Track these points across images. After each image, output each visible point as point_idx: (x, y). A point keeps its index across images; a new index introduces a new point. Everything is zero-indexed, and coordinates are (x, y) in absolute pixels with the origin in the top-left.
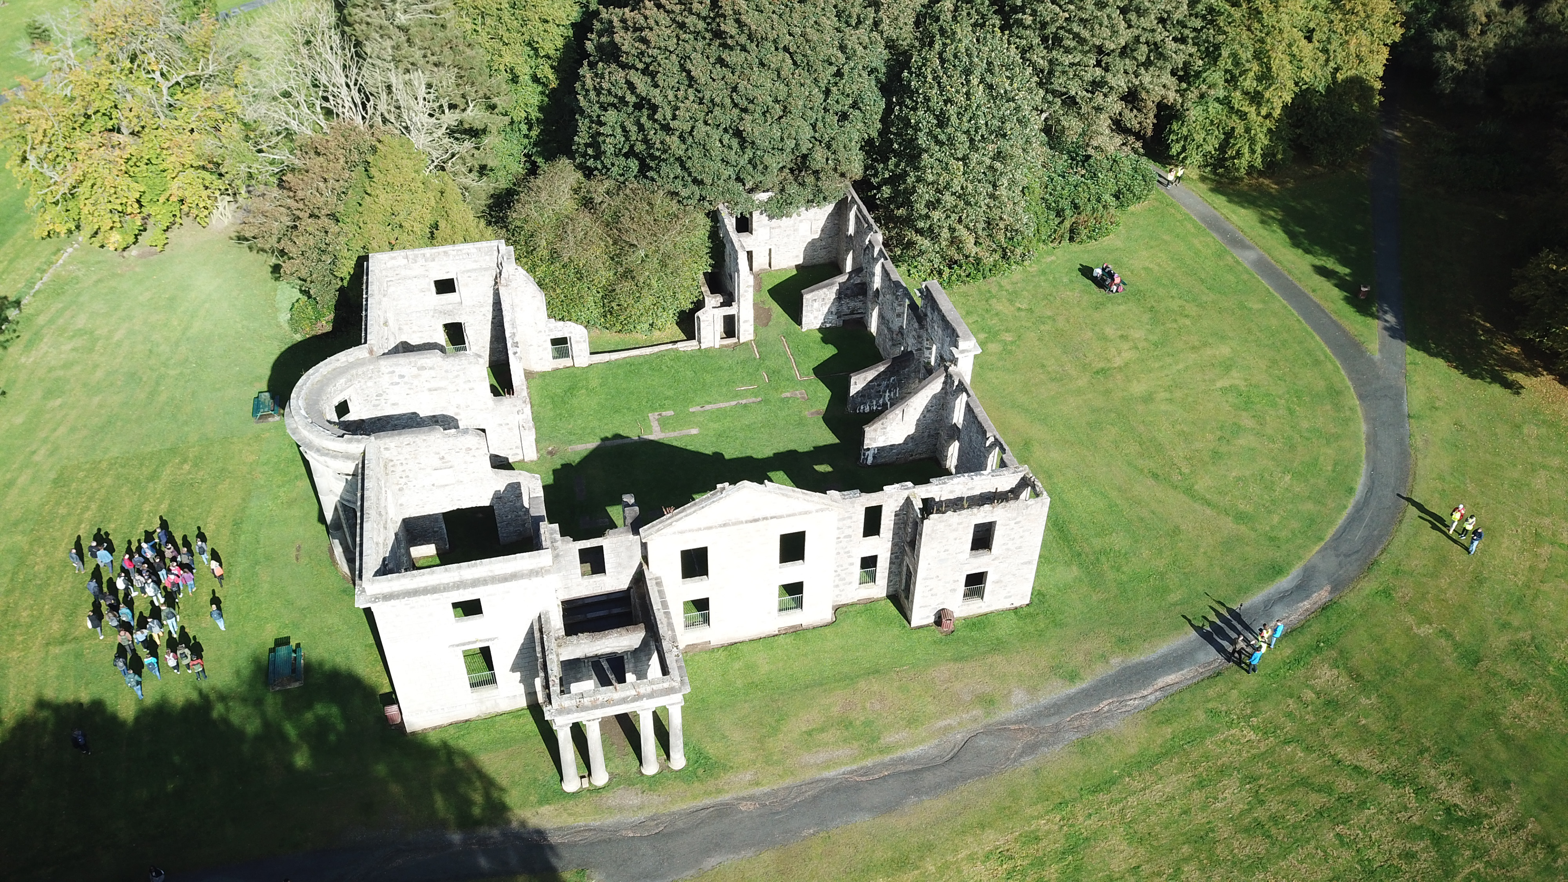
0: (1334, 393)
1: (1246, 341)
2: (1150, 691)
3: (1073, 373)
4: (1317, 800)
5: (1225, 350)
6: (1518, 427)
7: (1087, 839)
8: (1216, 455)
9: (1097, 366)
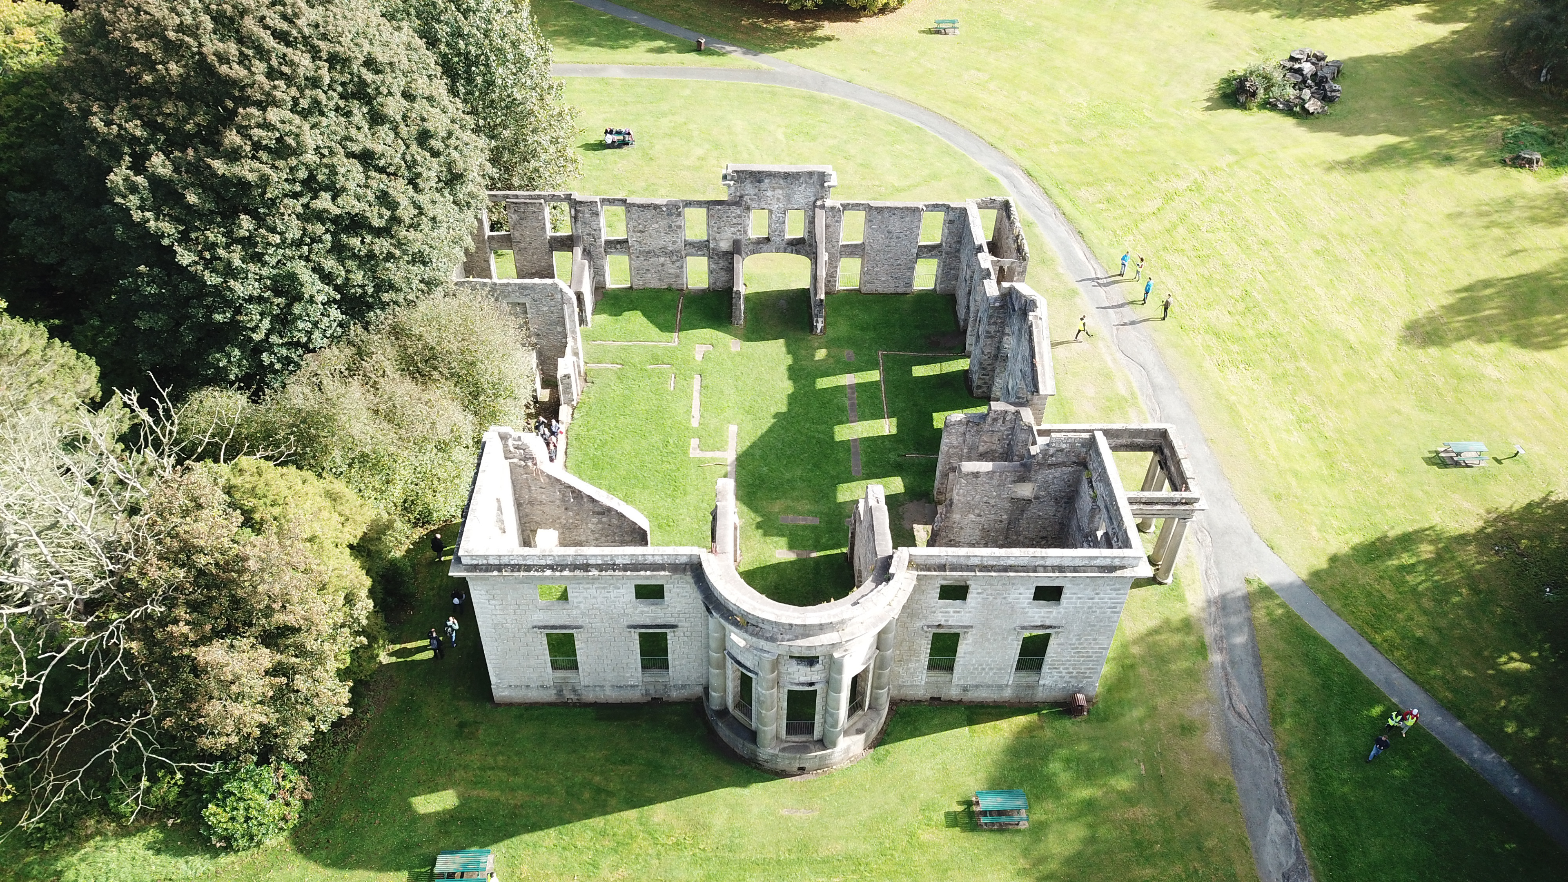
0: (812, 98)
1: (731, 111)
5: (739, 123)
6: (873, 52)
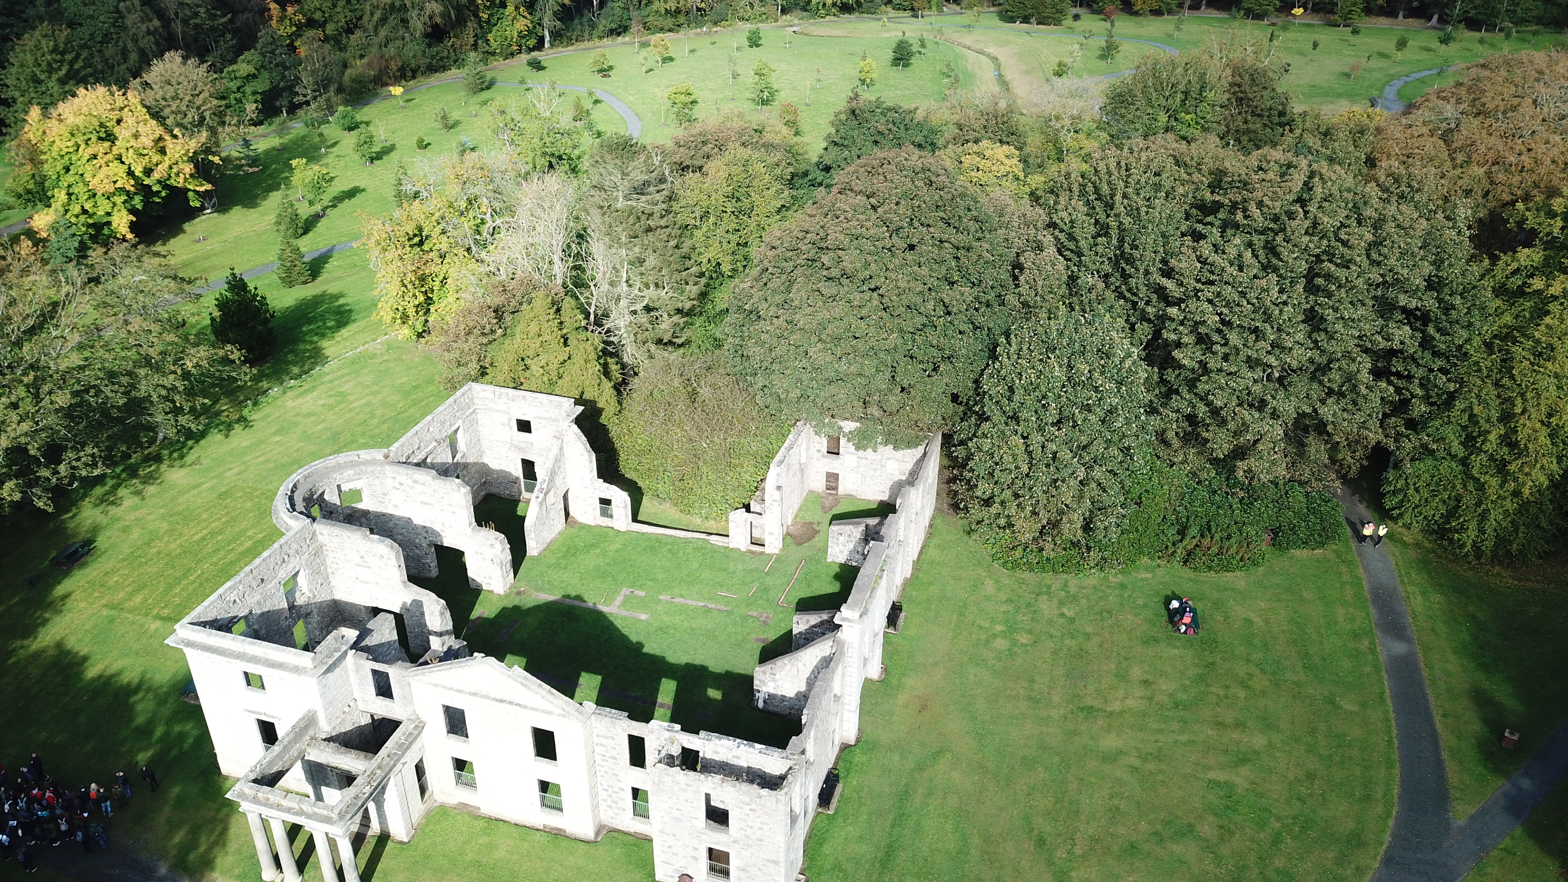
0: (1354, 842)
1: (1297, 740)
3: (1056, 699)
5: (1259, 741)
8: (1132, 849)
9: (1088, 701)
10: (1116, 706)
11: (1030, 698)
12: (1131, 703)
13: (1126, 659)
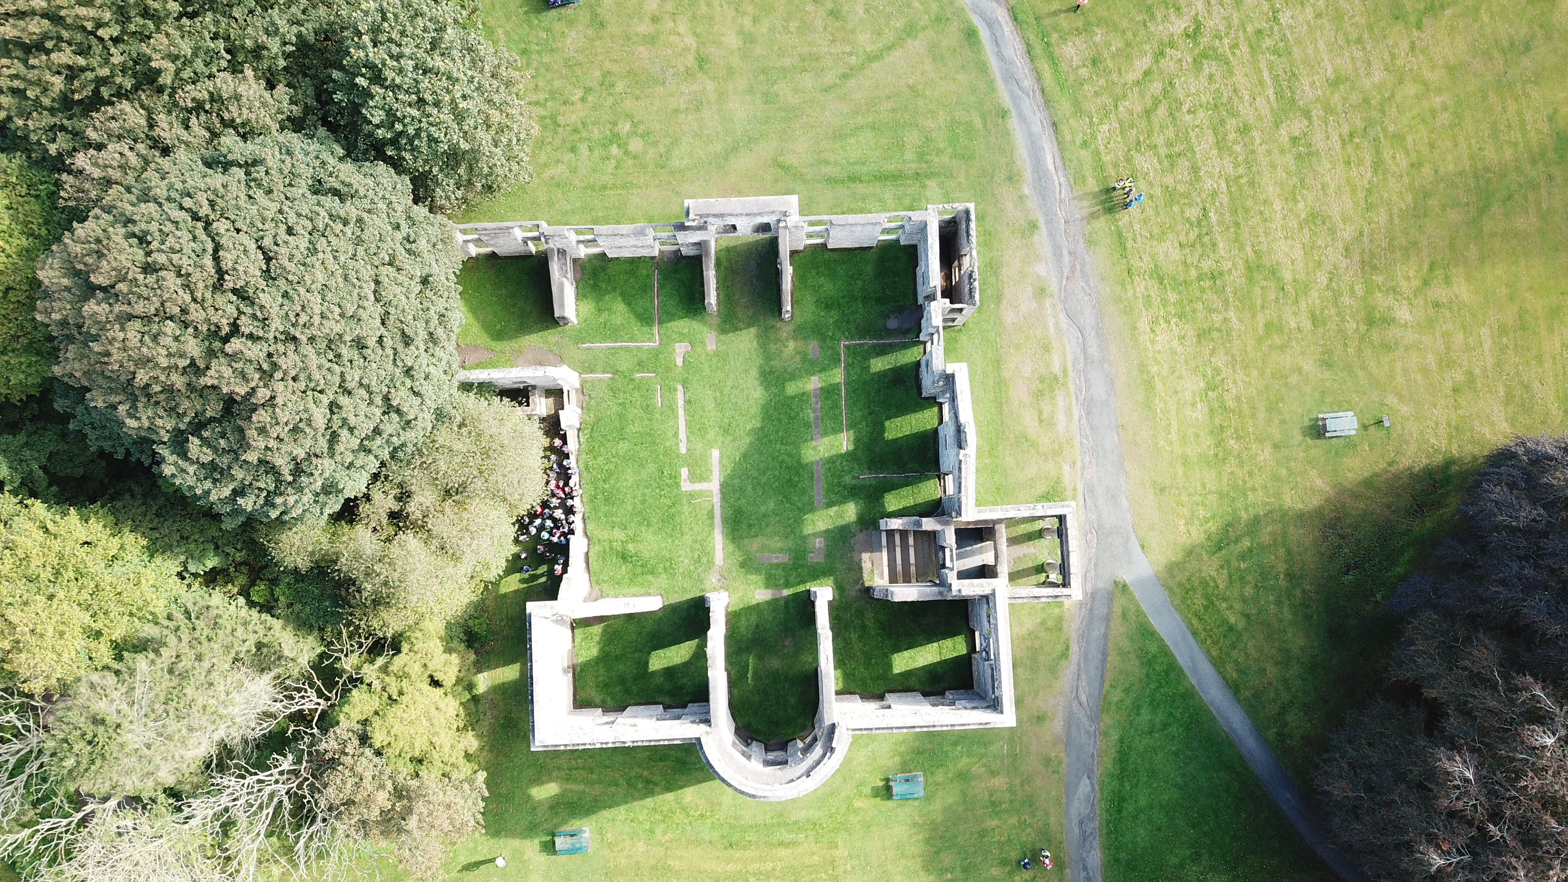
2: (1055, 178)
3: (694, 88)
4: (1162, 111)
7: (1156, 265)
8: (834, 14)
9: (690, 60)
10: (691, 41)
11: (697, 109)
12: (682, 28)
13: (629, 39)
